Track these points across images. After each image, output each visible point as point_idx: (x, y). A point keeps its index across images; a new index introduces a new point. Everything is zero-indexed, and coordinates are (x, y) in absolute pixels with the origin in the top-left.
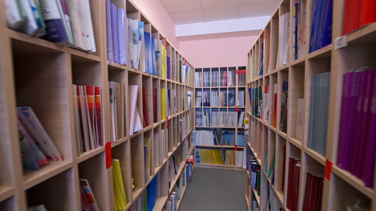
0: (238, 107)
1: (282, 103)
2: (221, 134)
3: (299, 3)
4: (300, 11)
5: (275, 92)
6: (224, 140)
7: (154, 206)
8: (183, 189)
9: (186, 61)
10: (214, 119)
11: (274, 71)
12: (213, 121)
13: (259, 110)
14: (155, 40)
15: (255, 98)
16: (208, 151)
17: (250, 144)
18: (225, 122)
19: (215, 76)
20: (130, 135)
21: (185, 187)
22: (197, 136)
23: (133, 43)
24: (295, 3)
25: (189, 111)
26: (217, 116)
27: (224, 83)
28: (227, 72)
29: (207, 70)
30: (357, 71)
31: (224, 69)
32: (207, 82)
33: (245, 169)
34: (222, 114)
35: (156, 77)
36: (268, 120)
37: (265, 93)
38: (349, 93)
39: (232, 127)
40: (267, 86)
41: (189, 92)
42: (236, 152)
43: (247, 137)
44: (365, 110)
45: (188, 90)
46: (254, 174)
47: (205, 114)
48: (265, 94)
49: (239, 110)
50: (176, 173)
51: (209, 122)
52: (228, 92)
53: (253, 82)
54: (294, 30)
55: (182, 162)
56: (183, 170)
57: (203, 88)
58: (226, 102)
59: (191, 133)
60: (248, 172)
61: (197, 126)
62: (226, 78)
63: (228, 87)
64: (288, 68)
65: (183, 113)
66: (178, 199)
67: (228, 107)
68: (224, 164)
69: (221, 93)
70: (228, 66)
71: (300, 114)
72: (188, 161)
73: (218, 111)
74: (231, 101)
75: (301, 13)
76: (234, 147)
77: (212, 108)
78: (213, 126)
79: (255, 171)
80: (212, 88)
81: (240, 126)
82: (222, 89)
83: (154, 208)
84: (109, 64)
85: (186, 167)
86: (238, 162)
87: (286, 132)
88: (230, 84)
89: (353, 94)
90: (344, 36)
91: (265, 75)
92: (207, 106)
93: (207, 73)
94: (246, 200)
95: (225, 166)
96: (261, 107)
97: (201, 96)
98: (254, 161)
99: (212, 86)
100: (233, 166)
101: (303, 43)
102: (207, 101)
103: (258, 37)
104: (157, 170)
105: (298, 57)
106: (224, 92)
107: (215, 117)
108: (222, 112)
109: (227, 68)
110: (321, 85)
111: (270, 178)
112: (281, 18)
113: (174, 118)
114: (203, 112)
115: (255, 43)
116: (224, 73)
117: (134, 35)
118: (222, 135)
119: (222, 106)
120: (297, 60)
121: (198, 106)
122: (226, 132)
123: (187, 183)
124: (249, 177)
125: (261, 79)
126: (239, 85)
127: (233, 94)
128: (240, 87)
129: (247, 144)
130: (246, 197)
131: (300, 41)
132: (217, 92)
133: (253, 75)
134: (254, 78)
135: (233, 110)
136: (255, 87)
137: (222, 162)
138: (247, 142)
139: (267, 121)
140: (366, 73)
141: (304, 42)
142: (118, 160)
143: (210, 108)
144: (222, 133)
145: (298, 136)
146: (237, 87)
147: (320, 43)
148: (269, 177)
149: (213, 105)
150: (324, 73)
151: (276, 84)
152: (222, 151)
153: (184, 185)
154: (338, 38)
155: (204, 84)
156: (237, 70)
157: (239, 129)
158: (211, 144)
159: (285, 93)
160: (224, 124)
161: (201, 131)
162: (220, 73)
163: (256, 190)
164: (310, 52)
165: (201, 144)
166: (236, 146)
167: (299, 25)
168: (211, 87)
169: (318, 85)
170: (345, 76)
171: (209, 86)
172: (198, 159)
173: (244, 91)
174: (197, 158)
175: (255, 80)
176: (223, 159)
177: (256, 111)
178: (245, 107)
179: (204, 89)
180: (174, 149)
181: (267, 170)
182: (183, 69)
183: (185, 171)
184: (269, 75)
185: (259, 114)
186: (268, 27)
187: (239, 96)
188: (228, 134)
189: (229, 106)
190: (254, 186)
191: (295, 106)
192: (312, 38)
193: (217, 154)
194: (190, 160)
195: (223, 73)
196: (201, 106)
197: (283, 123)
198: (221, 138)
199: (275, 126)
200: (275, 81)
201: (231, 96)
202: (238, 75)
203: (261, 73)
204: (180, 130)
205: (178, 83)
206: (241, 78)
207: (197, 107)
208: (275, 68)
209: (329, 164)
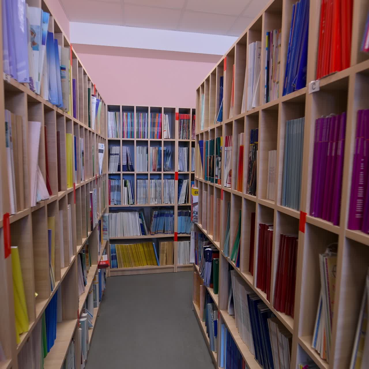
0: (179, 173)
1: (250, 158)
2: (151, 216)
3: (271, 32)
4: (272, 43)
5: (241, 144)
6: (157, 226)
7: (55, 338)
8: (94, 311)
9: (96, 91)
10: (140, 192)
11: (239, 117)
12: (138, 196)
13: (216, 172)
14: (60, 47)
15: (209, 156)
16: (131, 246)
17: (200, 225)
18: (159, 196)
19: (141, 121)
20: (32, 206)
21: (98, 308)
22: (112, 223)
23: (32, 47)
24: (268, 31)
25: (100, 177)
26: (145, 187)
27: (157, 132)
28: (161, 115)
29: (129, 109)
30: (327, 117)
31: (156, 111)
32: (129, 130)
33: (194, 263)
34: (153, 184)
35: (60, 111)
36: (230, 184)
37: (226, 146)
38: (321, 139)
39: (169, 205)
40: (228, 137)
41: (102, 146)
42: (176, 243)
43: (197, 215)
44: (333, 154)
45: (99, 142)
46: (208, 266)
47: (125, 185)
48: (225, 148)
49: (179, 177)
50: (85, 284)
51: (133, 198)
52: (163, 148)
53: (207, 132)
54: (266, 66)
55: (91, 266)
56: (94, 279)
57: (121, 139)
58: (160, 164)
59: (103, 217)
60: (198, 267)
61: (112, 205)
62: (160, 125)
63: (162, 140)
64: (258, 112)
65: (94, 180)
66: (89, 329)
67: (162, 173)
68: (158, 265)
69: (152, 150)
70: (163, 105)
71: (271, 169)
72: (101, 263)
73: (147, 179)
74: (168, 163)
75: (273, 46)
76: (173, 235)
77: (137, 174)
78: (140, 204)
79: (209, 261)
80: (137, 141)
81: (182, 202)
82: (153, 143)
83: (55, 340)
84: (5, 79)
85: (98, 274)
86: (178, 259)
87: (255, 195)
88: (166, 135)
89: (323, 140)
90: (317, 80)
91: (225, 121)
92: (129, 171)
93: (129, 114)
94: (194, 311)
95: (160, 267)
96: (219, 168)
97: (118, 153)
98: (208, 246)
99: (138, 137)
100: (171, 266)
101: (276, 83)
102: (129, 162)
103: (215, 66)
104: (63, 272)
105: (269, 100)
106: (157, 148)
107: (142, 189)
108: (153, 181)
109: (161, 108)
110: (295, 132)
111: (234, 260)
112: (249, 46)
113: (82, 187)
114: (122, 182)
115: (209, 74)
116: (157, 117)
117: (33, 33)
118: (153, 219)
119: (154, 170)
120: (269, 102)
121: (114, 171)
122: (160, 213)
123: (100, 301)
124: (200, 273)
125: (220, 128)
126: (180, 138)
127: (170, 151)
128: (181, 140)
129: (196, 226)
130: (195, 305)
131: (272, 80)
132: (145, 148)
133: (207, 121)
134: (208, 127)
135: (170, 177)
136: (210, 139)
137: (155, 262)
138: (196, 223)
139: (228, 185)
140: (334, 118)
141: (277, 81)
142: (16, 247)
143: (134, 174)
144: (153, 216)
145: (268, 197)
146: (177, 140)
147: (295, 85)
148: (232, 259)
149: (138, 169)
150: (298, 119)
151: (242, 134)
152: (154, 243)
153: (95, 306)
154: (312, 82)
155: (123, 132)
156: (177, 113)
157: (180, 208)
158: (136, 234)
159: (253, 145)
160: (157, 200)
161: (119, 213)
162: (151, 115)
163: (212, 287)
164: (284, 94)
165: (119, 236)
166: (176, 234)
167: (272, 60)
168: (135, 139)
169: (291, 133)
170: (317, 121)
171: (132, 136)
172: (115, 261)
173: (187, 148)
174: (112, 259)
175: (209, 129)
176: (156, 256)
177: (210, 174)
178: (188, 173)
179: (123, 141)
180: (84, 240)
181: (229, 251)
182: (93, 103)
183: (97, 280)
184: (232, 122)
185: (215, 178)
186: (231, 55)
187: (181, 155)
188: (163, 216)
189: (164, 171)
190: (208, 283)
191: (266, 159)
192: (287, 78)
193: (146, 249)
194: (104, 261)
195: (155, 117)
196: (119, 170)
197: (250, 184)
198: (153, 222)
199: (240, 189)
200: (241, 129)
201: (167, 154)
202: (178, 121)
203: (220, 119)
204: (90, 210)
205: (87, 127)
206: (183, 127)
207: (111, 173)
208: (239, 112)
209: (303, 215)
